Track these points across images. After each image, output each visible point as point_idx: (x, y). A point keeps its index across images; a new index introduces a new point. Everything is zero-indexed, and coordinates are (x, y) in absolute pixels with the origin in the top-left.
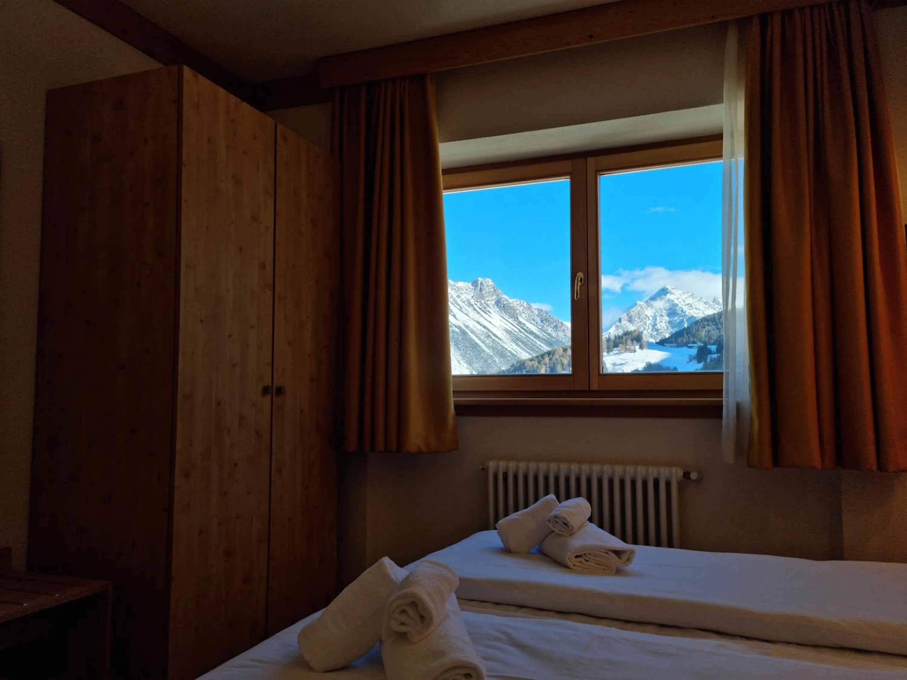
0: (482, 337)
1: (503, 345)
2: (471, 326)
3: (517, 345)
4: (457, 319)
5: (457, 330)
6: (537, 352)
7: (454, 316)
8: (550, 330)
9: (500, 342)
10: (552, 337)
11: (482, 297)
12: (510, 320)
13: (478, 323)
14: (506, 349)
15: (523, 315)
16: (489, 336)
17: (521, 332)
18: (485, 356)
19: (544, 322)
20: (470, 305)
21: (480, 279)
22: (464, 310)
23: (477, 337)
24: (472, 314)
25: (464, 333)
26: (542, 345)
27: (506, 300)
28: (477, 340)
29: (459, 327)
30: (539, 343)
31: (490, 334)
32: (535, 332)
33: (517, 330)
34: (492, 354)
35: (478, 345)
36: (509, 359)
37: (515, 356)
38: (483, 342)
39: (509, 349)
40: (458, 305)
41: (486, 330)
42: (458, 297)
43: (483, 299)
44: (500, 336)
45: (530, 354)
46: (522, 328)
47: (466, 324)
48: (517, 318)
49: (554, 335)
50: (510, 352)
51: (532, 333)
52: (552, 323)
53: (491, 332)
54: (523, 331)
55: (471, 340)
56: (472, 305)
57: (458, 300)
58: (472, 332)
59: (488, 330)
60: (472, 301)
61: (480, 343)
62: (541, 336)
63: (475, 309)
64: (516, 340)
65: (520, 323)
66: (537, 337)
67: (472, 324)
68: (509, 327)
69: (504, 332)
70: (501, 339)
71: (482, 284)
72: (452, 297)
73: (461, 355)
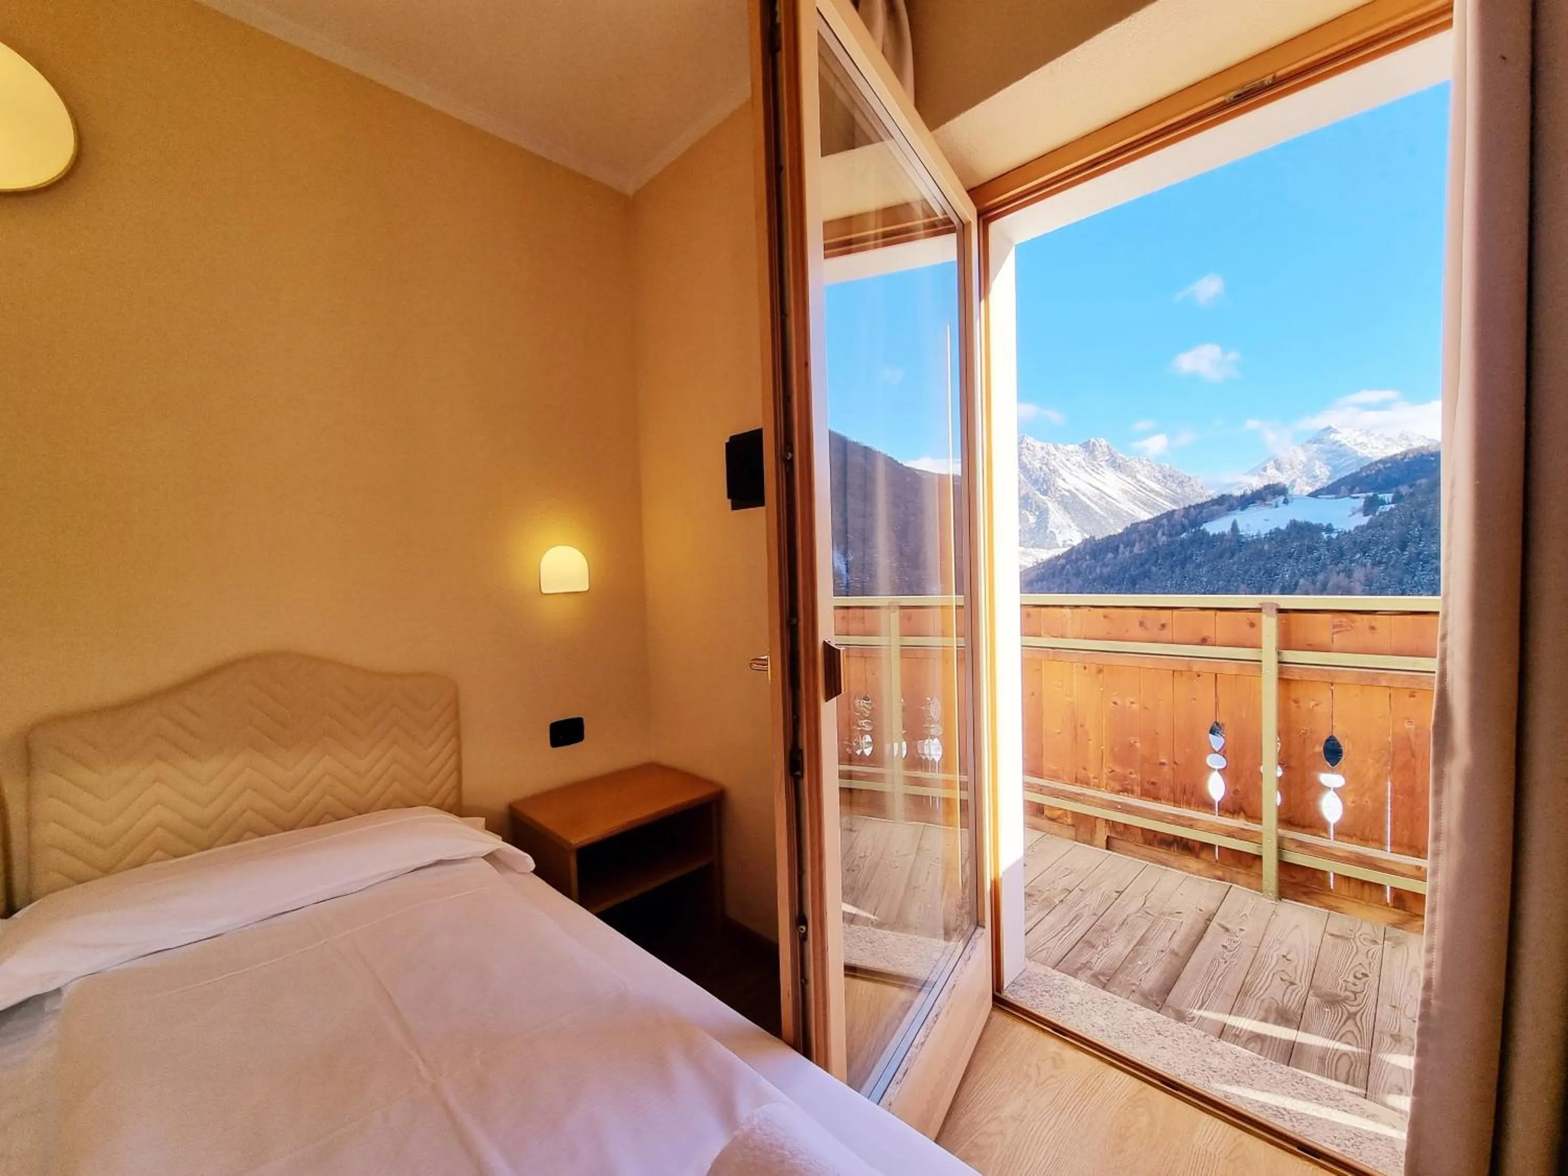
0: (1095, 499)
1: (1119, 505)
2: (1083, 489)
3: (1135, 504)
4: (1067, 483)
5: (1067, 494)
6: (1158, 511)
7: (1064, 480)
8: (1174, 486)
9: (1117, 504)
10: (1177, 494)
11: (1095, 458)
12: (1129, 480)
13: (1091, 485)
14: (1122, 510)
15: (1143, 473)
16: (1102, 497)
17: (1140, 490)
18: (1098, 518)
19: (1168, 478)
20: (1080, 466)
21: (1093, 440)
22: (1074, 473)
23: (1089, 498)
24: (1084, 476)
25: (1074, 496)
26: (1166, 503)
27: (1122, 459)
28: (1089, 502)
29: (1069, 491)
30: (1160, 500)
31: (1104, 496)
32: (1156, 489)
33: (1134, 489)
34: (1105, 515)
35: (1089, 506)
36: (1125, 519)
37: (1133, 516)
38: (1096, 504)
39: (1126, 509)
40: (1069, 469)
41: (1099, 492)
42: (1068, 460)
43: (1095, 460)
44: (1115, 496)
45: (1150, 513)
46: (1141, 486)
47: (1077, 487)
48: (1135, 477)
49: (1179, 490)
50: (1126, 512)
51: (1152, 491)
52: (1177, 479)
53: (1105, 493)
54: (1141, 489)
55: (1082, 502)
56: (1084, 467)
57: (1068, 464)
58: (1084, 495)
59: (1101, 491)
60: (1084, 464)
61: (1093, 505)
62: (1164, 493)
63: (1086, 471)
64: (1134, 499)
65: (1139, 481)
66: (1159, 494)
67: (1084, 487)
68: (1127, 487)
69: (1120, 493)
70: (1116, 500)
71: (1094, 444)
72: (1061, 461)
73: (1072, 518)
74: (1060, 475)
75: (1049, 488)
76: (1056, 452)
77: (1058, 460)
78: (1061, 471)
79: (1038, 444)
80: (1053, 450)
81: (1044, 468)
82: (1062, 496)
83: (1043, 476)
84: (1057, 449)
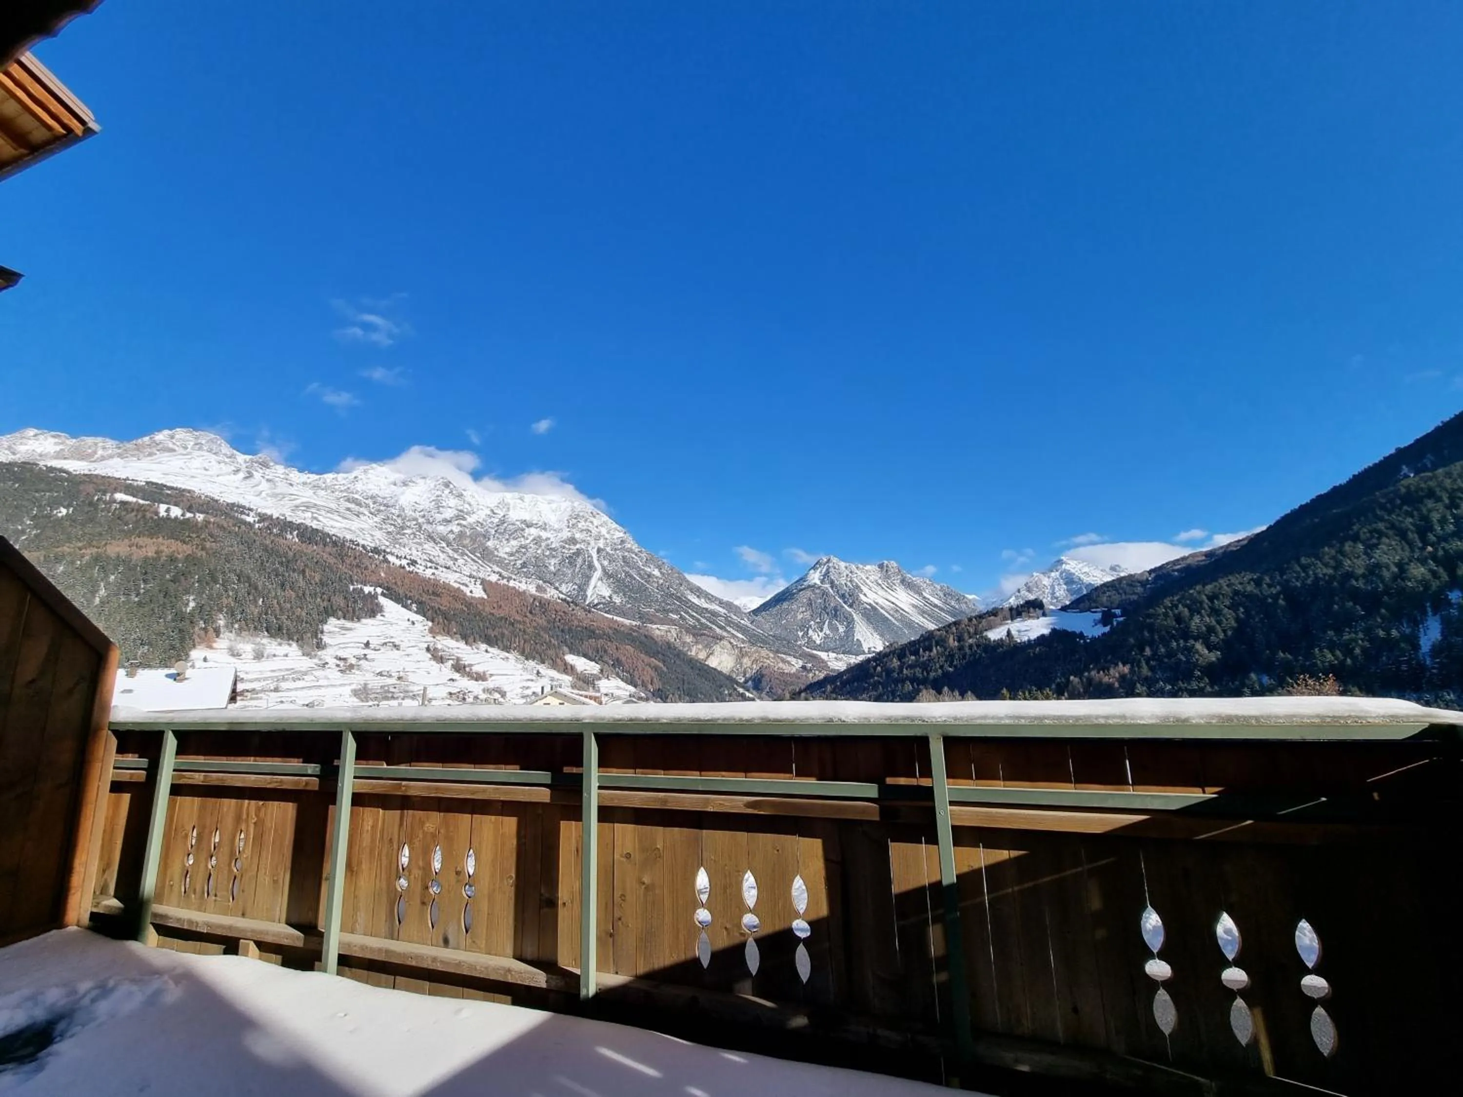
0: (891, 612)
1: (911, 617)
2: (880, 603)
3: (924, 617)
4: (868, 597)
5: (868, 607)
6: (944, 623)
7: (865, 595)
8: (953, 603)
10: (956, 609)
11: (889, 577)
12: (915, 596)
13: (887, 600)
14: (914, 622)
15: (927, 591)
16: (897, 610)
17: (926, 606)
18: (895, 628)
19: (947, 596)
20: (878, 584)
21: (886, 562)
22: (873, 589)
23: (887, 612)
24: (881, 592)
25: (874, 609)
26: (947, 616)
27: (910, 578)
28: (887, 615)
29: (870, 604)
30: (944, 614)
32: (939, 605)
33: (922, 604)
34: (901, 626)
35: (887, 619)
36: (918, 630)
37: (923, 627)
38: (892, 616)
39: (917, 621)
40: (869, 585)
41: (894, 606)
42: (867, 578)
43: (889, 579)
44: (907, 610)
45: (936, 625)
46: (927, 602)
47: (876, 601)
48: (922, 594)
49: (957, 606)
50: (918, 624)
51: (936, 606)
52: (954, 597)
53: (900, 608)
54: (928, 605)
55: (882, 614)
56: (880, 585)
57: (868, 581)
58: (882, 608)
59: (896, 605)
60: (880, 582)
61: (890, 618)
62: (945, 608)
63: (883, 588)
64: (923, 613)
65: (924, 598)
66: (941, 609)
67: (881, 601)
68: (915, 602)
69: (911, 607)
70: (908, 613)
71: (887, 566)
72: (862, 579)
73: (874, 628)
74: (862, 591)
75: (854, 602)
76: (858, 572)
77: (859, 578)
78: (863, 587)
79: (843, 565)
80: (856, 571)
81: (849, 584)
82: (865, 608)
83: (848, 591)
84: (857, 568)
